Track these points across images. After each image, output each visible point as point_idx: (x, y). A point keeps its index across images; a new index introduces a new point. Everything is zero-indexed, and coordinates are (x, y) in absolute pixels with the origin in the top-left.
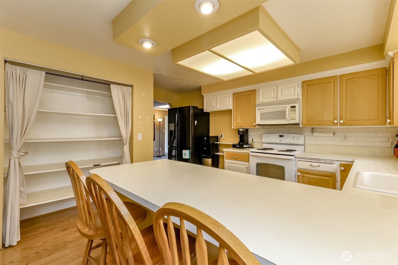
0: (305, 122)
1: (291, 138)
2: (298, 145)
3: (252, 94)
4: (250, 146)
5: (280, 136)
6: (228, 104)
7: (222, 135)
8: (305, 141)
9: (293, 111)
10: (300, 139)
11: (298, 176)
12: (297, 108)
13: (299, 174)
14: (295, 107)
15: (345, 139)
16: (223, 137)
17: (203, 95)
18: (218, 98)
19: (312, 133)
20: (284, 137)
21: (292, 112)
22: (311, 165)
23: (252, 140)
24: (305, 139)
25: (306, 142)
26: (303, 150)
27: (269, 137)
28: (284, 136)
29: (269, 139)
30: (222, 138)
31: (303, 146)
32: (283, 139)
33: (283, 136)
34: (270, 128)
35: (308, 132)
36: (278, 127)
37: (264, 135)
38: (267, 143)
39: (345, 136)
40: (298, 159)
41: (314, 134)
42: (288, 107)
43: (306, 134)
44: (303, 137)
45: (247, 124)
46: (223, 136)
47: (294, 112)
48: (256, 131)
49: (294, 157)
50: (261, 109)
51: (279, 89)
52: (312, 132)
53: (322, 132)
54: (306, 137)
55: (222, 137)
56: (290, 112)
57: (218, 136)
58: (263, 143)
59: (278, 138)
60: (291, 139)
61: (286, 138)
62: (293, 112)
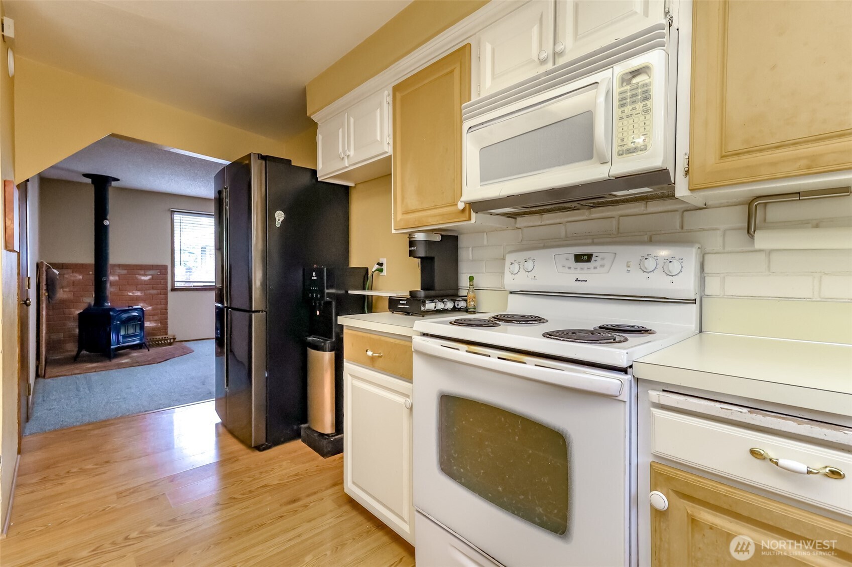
0: (707, 160)
1: (628, 266)
2: (665, 301)
3: (452, 72)
4: (462, 304)
5: (579, 258)
6: (379, 139)
7: (381, 264)
8: (707, 279)
9: (634, 102)
10: (675, 267)
11: (658, 515)
12: (659, 77)
13: (660, 499)
16: (384, 273)
17: (315, 118)
18: (352, 120)
19: (748, 232)
20: (597, 264)
21: (628, 109)
22: (753, 452)
23: (474, 279)
24: (707, 270)
25: (713, 286)
26: (693, 326)
27: (529, 265)
28: (594, 258)
29: (531, 275)
30: (382, 274)
31: (694, 308)
32: (592, 270)
33: (590, 258)
34: (539, 223)
35: (726, 231)
36: (570, 219)
37: (509, 258)
38: (522, 293)
40: (655, 395)
41: (763, 240)
43: (714, 241)
44: (691, 256)
45: (435, 207)
46: (384, 267)
47: (642, 104)
48: (485, 243)
49: (629, 377)
52: (750, 231)
54: (707, 257)
55: (381, 271)
56: (617, 112)
57: (367, 269)
58: (511, 293)
59: (570, 268)
60: (628, 271)
61: (602, 266)
62: (634, 109)
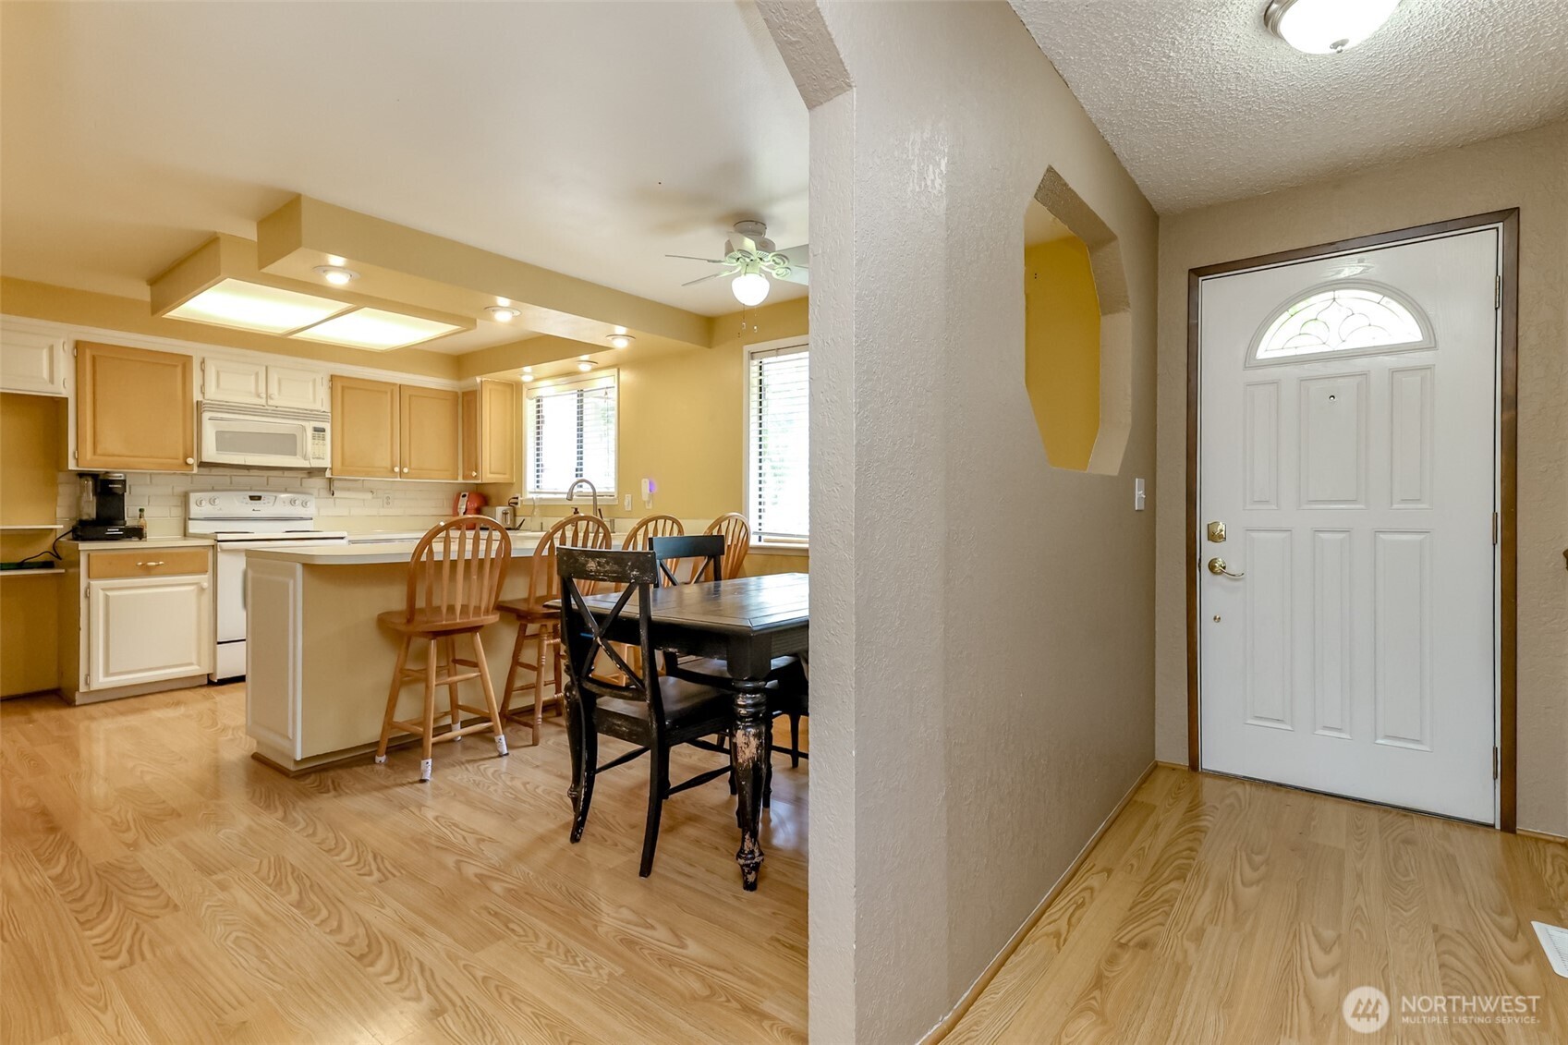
0: (338, 465)
1: (284, 503)
2: (301, 519)
5: (252, 498)
9: (318, 440)
12: (328, 434)
14: (323, 430)
15: (388, 503)
19: (330, 490)
20: (262, 502)
21: (315, 442)
23: (141, 510)
28: (262, 498)
29: (218, 507)
32: (261, 505)
33: (259, 498)
35: (319, 490)
37: (195, 496)
38: (205, 519)
39: (388, 498)
42: (310, 426)
47: (321, 442)
50: (222, 419)
51: (274, 378)
53: (349, 490)
56: (312, 441)
58: (191, 519)
59: (247, 503)
60: (285, 506)
61: (268, 502)
62: (318, 442)
